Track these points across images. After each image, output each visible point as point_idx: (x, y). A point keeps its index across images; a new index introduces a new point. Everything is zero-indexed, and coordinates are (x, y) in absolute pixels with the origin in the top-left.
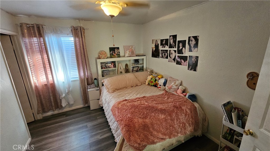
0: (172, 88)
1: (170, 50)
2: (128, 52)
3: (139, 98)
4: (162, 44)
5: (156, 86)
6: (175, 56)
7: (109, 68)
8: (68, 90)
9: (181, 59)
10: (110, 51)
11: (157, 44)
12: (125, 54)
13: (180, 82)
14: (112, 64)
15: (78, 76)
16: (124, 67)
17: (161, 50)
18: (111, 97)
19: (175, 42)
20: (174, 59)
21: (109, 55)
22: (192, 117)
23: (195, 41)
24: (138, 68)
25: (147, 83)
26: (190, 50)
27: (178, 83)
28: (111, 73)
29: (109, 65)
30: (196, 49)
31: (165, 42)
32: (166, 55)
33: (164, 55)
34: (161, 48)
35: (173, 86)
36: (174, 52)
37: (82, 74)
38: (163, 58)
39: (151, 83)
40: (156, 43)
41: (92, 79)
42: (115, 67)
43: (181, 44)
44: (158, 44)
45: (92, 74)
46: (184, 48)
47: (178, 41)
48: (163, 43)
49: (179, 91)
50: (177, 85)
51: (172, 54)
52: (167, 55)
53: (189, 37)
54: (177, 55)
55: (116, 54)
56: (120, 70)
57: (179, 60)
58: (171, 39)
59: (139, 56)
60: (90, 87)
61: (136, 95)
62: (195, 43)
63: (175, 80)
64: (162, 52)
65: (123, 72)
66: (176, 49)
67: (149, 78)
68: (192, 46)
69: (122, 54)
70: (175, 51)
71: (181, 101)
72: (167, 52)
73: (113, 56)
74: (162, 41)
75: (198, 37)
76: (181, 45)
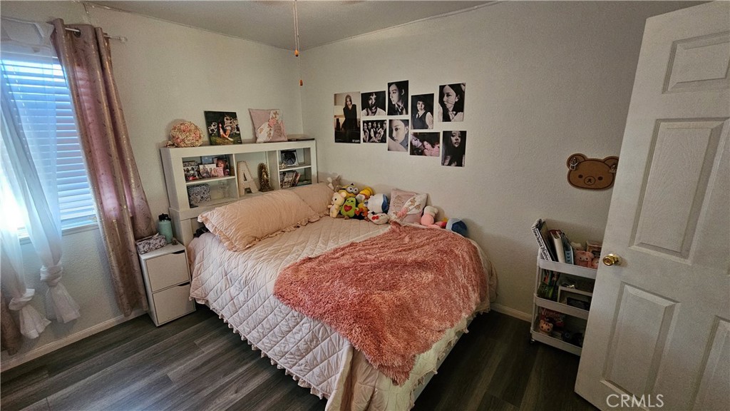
0: (407, 215)
1: (391, 121)
4: (365, 105)
5: (360, 216)
6: (407, 136)
7: (210, 176)
8: (50, 270)
9: (422, 141)
11: (350, 107)
13: (424, 197)
15: (95, 212)
16: (256, 175)
17: (364, 122)
21: (205, 138)
23: (457, 96)
24: (296, 176)
27: (419, 200)
28: (217, 195)
30: (459, 114)
32: (380, 133)
33: (372, 135)
35: (410, 208)
36: (401, 125)
37: (110, 202)
38: (372, 142)
39: (347, 211)
40: (349, 103)
41: (148, 218)
42: (231, 173)
44: (354, 106)
45: (146, 201)
46: (429, 114)
47: (412, 96)
48: (370, 102)
50: (418, 207)
51: (397, 129)
52: (382, 133)
54: (412, 131)
56: (244, 185)
57: (417, 143)
58: (391, 92)
59: (297, 140)
60: (147, 247)
62: (457, 100)
63: (410, 195)
64: (368, 125)
65: (254, 189)
67: (339, 197)
68: (450, 106)
69: (246, 133)
70: (406, 122)
72: (382, 127)
73: (219, 140)
74: (366, 97)
75: (462, 86)
76: (420, 105)
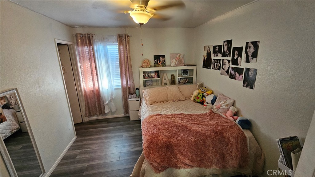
0: (220, 108)
1: (223, 60)
2: (174, 60)
3: (175, 115)
4: (214, 52)
5: (202, 103)
6: (229, 68)
7: (152, 77)
8: (111, 98)
9: (235, 72)
10: (155, 60)
11: (209, 52)
12: (171, 63)
13: (232, 101)
14: (155, 74)
15: (120, 85)
16: (170, 78)
17: (213, 59)
18: (147, 110)
19: (229, 49)
20: (227, 72)
21: (153, 64)
22: (237, 149)
23: (254, 48)
24: (186, 80)
25: (192, 99)
26: (247, 61)
27: (229, 102)
28: (155, 84)
29: (152, 74)
30: (255, 59)
31: (218, 49)
32: (218, 65)
34: (213, 57)
35: (223, 105)
37: (125, 83)
38: (215, 69)
39: (197, 99)
40: (209, 50)
41: (134, 88)
42: (159, 77)
43: (237, 51)
44: (210, 52)
45: (134, 83)
46: (240, 57)
47: (233, 48)
48: (216, 50)
49: (229, 113)
50: (227, 105)
51: (225, 64)
53: (246, 43)
54: (231, 66)
55: (161, 62)
56: (165, 82)
57: (233, 72)
58: (225, 46)
59: (187, 66)
60: (131, 97)
61: (174, 111)
62: (254, 51)
63: (225, 98)
64: (214, 61)
65: (168, 83)
66: (230, 58)
67: (196, 93)
68: (250, 54)
69: (167, 63)
70: (229, 61)
71: (225, 126)
73: (157, 65)
74: (215, 47)
75: (258, 42)
76: (236, 53)
